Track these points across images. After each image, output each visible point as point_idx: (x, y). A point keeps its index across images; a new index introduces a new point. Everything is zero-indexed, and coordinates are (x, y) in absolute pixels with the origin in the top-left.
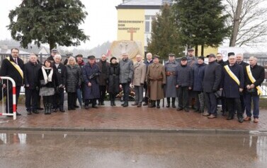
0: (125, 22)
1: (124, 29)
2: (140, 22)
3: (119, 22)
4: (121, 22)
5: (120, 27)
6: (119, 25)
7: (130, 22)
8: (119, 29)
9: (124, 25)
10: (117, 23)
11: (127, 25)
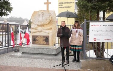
0: (63, 3)
1: (62, 7)
2: (72, 3)
3: (59, 3)
4: (60, 3)
5: (60, 6)
6: (59, 5)
7: (66, 3)
8: (59, 7)
9: (62, 5)
10: (58, 4)
11: (64, 5)
